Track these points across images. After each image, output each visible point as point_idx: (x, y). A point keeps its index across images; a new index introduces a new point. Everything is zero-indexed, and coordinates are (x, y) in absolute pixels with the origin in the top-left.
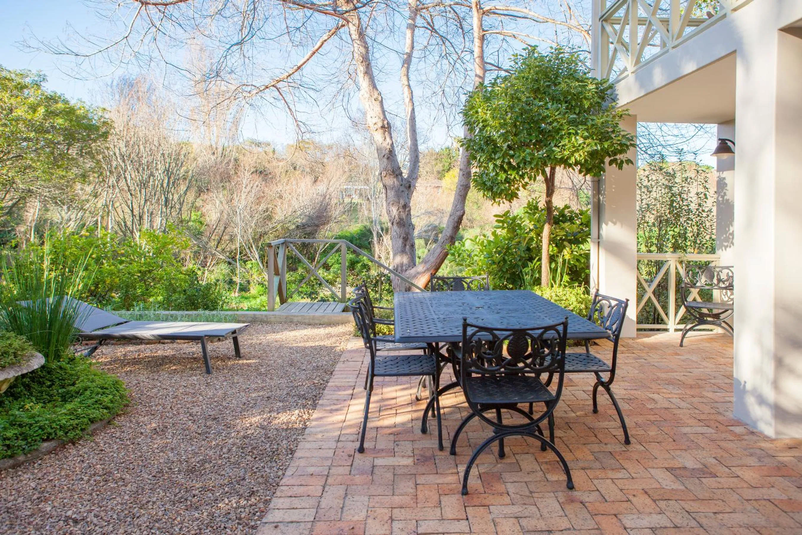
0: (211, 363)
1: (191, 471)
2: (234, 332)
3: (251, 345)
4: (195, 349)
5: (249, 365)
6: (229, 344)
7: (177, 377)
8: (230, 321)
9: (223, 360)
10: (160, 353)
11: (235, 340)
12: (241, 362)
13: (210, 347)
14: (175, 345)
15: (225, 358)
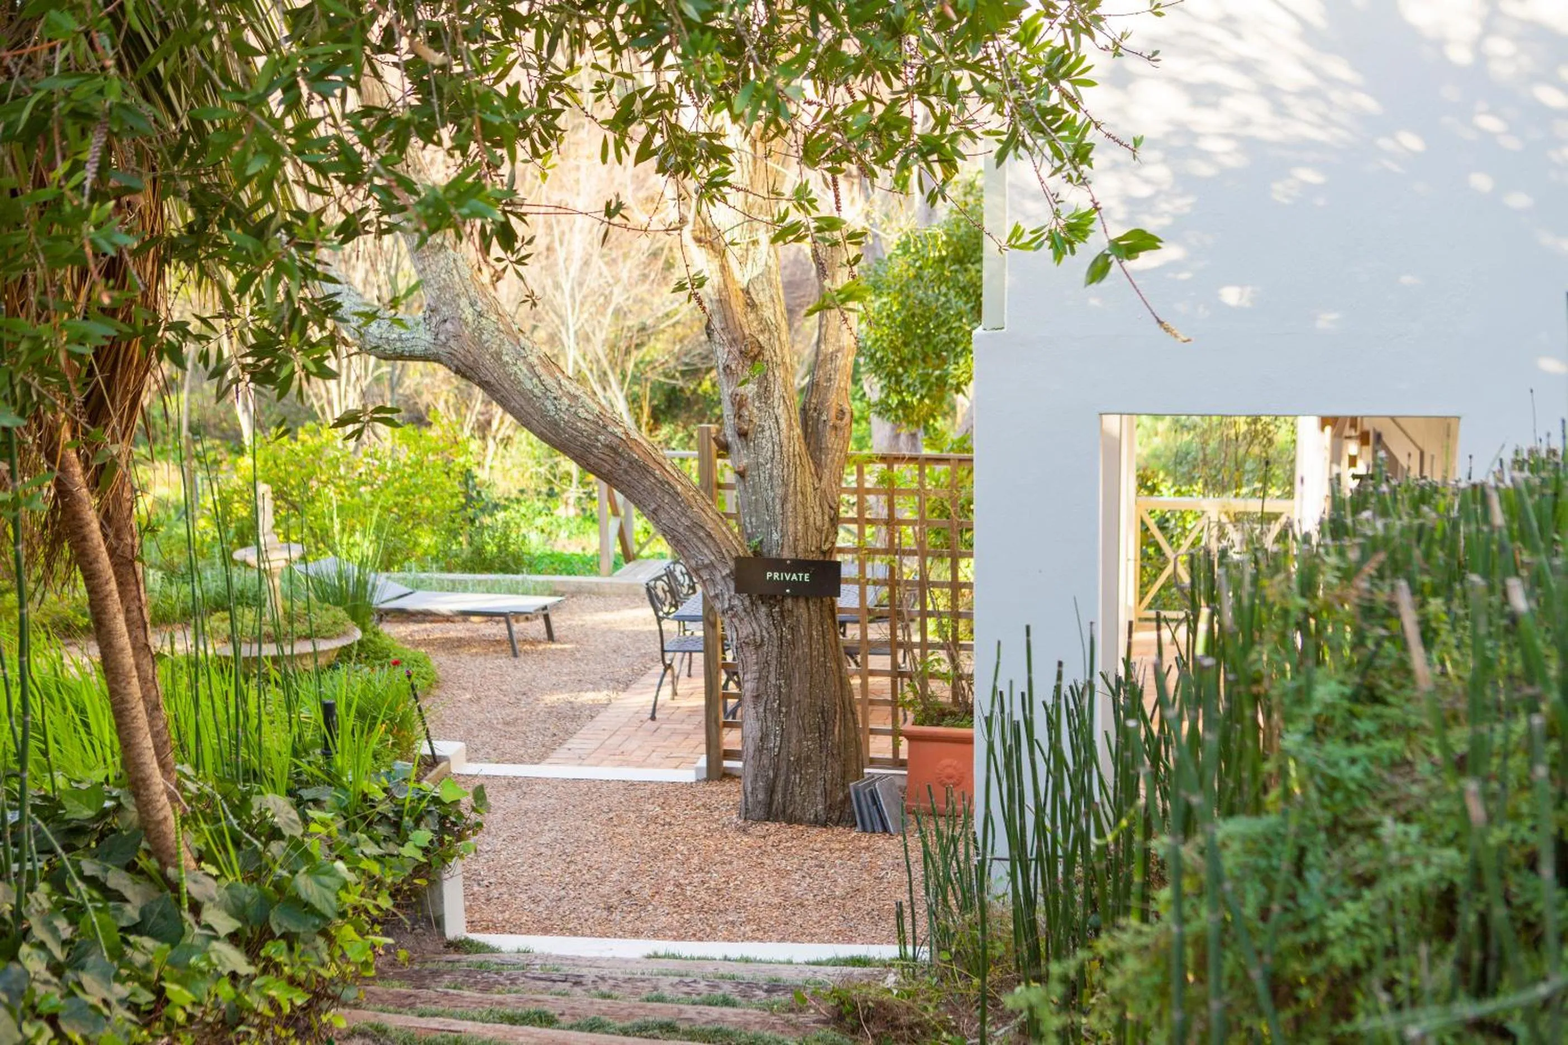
0: (518, 647)
1: (507, 724)
2: (545, 608)
3: (570, 627)
4: (498, 630)
5: (563, 650)
6: (540, 624)
7: (481, 659)
8: (542, 594)
9: (532, 643)
10: (452, 634)
11: (547, 618)
12: (554, 646)
13: (516, 627)
14: (469, 625)
15: (535, 642)
